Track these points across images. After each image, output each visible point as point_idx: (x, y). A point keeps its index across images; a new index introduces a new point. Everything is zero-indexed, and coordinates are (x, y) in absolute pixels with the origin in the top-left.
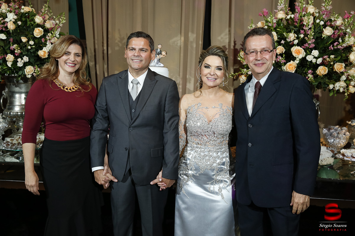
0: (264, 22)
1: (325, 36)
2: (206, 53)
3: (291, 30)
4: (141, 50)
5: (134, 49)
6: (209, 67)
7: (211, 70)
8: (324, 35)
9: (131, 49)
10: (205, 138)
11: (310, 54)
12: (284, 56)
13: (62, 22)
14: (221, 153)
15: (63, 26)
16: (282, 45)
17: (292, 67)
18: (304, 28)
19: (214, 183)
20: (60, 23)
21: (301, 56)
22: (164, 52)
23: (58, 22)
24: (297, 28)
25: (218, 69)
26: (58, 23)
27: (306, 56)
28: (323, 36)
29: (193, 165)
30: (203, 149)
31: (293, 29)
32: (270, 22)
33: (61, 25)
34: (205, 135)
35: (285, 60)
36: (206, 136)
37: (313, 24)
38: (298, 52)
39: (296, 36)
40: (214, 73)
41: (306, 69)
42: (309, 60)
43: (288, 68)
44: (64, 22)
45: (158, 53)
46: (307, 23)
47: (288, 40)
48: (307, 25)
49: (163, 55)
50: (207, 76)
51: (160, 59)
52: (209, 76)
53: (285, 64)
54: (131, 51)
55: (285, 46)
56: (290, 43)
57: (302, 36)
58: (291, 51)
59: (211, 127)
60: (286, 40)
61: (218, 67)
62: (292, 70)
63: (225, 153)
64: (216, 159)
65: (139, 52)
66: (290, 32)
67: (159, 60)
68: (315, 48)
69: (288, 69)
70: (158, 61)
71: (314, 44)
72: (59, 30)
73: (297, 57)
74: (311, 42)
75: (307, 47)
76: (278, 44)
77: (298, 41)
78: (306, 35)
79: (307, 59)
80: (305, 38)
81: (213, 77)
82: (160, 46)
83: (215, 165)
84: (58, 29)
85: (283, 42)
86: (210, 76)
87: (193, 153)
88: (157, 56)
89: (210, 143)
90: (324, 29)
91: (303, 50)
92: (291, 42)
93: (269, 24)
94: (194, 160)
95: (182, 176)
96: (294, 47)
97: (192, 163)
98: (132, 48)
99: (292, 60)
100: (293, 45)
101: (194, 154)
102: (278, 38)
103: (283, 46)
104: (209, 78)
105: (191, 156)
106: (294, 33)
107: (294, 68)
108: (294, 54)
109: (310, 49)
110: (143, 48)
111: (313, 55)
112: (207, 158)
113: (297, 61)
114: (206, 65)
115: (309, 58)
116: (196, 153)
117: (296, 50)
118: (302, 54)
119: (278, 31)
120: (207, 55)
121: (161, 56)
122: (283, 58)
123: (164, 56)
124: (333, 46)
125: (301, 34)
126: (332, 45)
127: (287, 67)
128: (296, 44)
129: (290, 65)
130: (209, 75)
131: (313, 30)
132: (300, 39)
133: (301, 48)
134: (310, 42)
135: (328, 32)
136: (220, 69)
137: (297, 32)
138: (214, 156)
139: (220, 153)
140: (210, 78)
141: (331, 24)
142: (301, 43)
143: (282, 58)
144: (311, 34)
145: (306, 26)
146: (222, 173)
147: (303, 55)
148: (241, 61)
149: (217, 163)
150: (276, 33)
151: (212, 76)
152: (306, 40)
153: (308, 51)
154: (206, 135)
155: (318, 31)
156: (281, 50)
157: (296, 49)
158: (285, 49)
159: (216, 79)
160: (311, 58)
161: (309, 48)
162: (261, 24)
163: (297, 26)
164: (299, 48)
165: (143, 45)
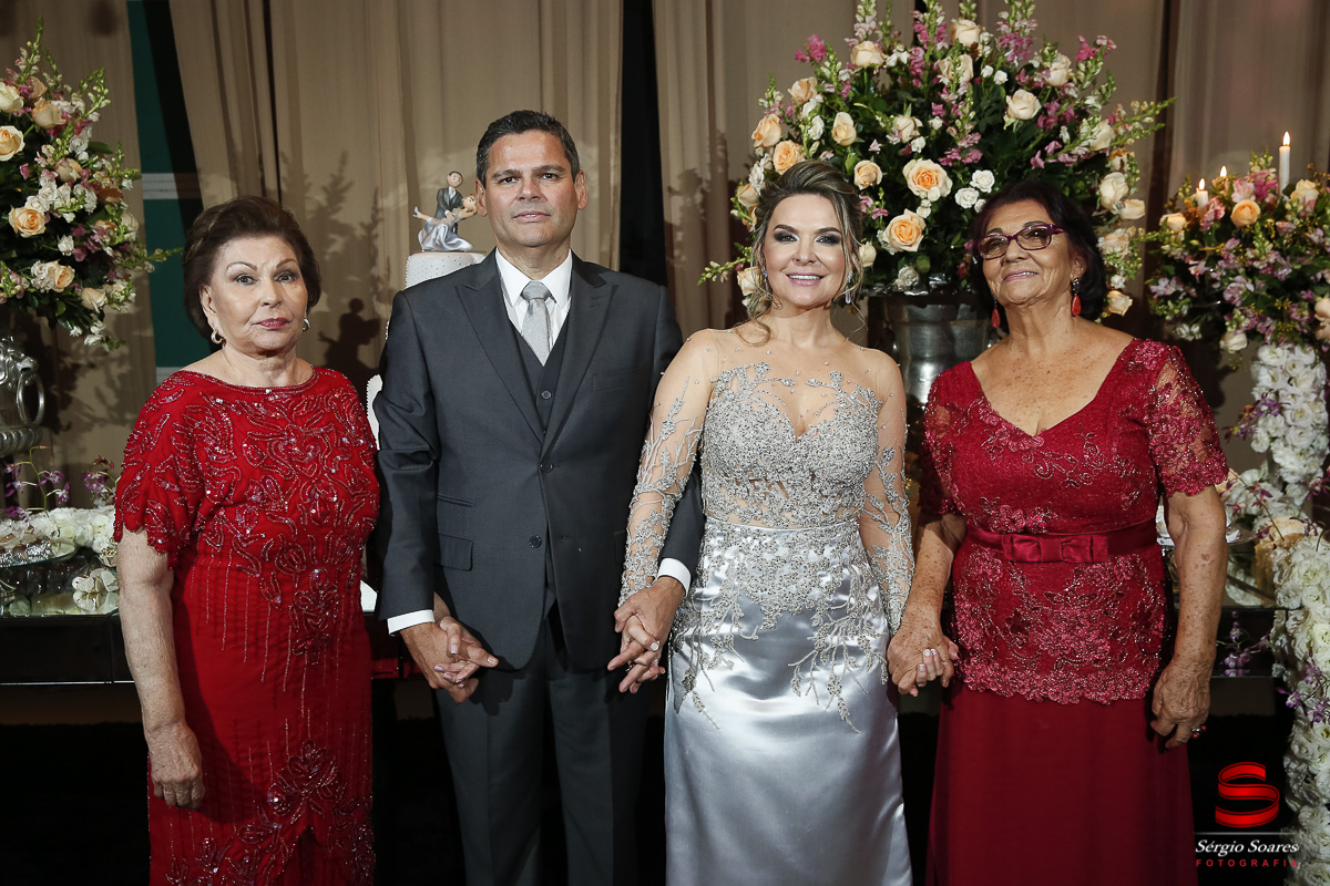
0: (813, 80)
1: (1013, 120)
2: (775, 189)
3: (902, 107)
4: (541, 173)
5: (513, 176)
6: (791, 237)
7: (800, 245)
8: (1009, 117)
9: (504, 177)
10: (779, 496)
11: (968, 186)
12: (881, 195)
13: (97, 106)
14: (834, 548)
15: (100, 118)
16: (872, 159)
17: (909, 231)
18: (943, 96)
19: (813, 663)
20: (88, 108)
21: (935, 193)
22: (469, 198)
23: (80, 104)
24: (923, 97)
25: (825, 242)
26: (82, 110)
27: (954, 191)
28: (1008, 121)
29: (734, 601)
30: (768, 540)
31: (908, 102)
32: (829, 81)
33: (94, 117)
34: (780, 483)
35: (885, 208)
36: (782, 487)
37: (972, 81)
38: (926, 179)
39: (920, 124)
40: (811, 254)
41: (958, 238)
42: (965, 205)
43: (894, 236)
44: (103, 104)
45: (451, 201)
46: (952, 81)
47: (894, 140)
48: (953, 87)
49: (466, 210)
50: (787, 271)
51: (456, 224)
52: (793, 267)
53: (887, 220)
54: (506, 185)
55: (884, 158)
56: (901, 152)
57: (937, 123)
58: (903, 176)
59: (803, 452)
60: (887, 139)
61: (822, 231)
62: (910, 243)
63: (847, 549)
64: (819, 573)
65: (533, 182)
66: (900, 111)
67: (454, 229)
68: (983, 164)
69: (897, 239)
70: (450, 230)
71: (981, 151)
72: (88, 133)
73: (922, 195)
74: (967, 141)
75: (956, 160)
76: (860, 154)
77: (927, 141)
78: (949, 120)
79: (957, 201)
80: (948, 130)
81: (809, 269)
82: (457, 179)
83: (816, 592)
84: (83, 132)
85: (875, 146)
86: (800, 269)
87: (732, 557)
88: (447, 212)
89: (794, 513)
90: (1008, 98)
91: (945, 173)
92: (902, 145)
93: (827, 85)
94: (736, 583)
95: (696, 644)
96: (913, 161)
97: (730, 593)
98: (509, 172)
99: (909, 209)
100: (912, 156)
101: (736, 562)
102: (859, 135)
103: (878, 161)
104: (795, 277)
105: (724, 568)
106: (912, 115)
107: (915, 234)
108: (914, 188)
109: (966, 169)
110: (546, 168)
111: (976, 189)
112: (787, 569)
113: (924, 212)
115: (967, 199)
116: (742, 555)
117: (918, 173)
118: (940, 184)
119: (858, 111)
120: (782, 193)
121: (460, 213)
122: (880, 201)
123: (471, 214)
124: (1044, 156)
125: (934, 117)
126: (1039, 152)
127: (893, 231)
128: (920, 151)
129: (903, 224)
130: (792, 263)
131: (970, 101)
132: (933, 133)
133: (937, 166)
134: (962, 144)
135: (1022, 106)
136: (832, 240)
137: (922, 112)
138: (811, 561)
139: (831, 549)
140: (798, 277)
141: (1031, 83)
142: (937, 148)
143: (877, 203)
144: (966, 117)
145: (949, 88)
146: (843, 623)
147: (945, 189)
148: (744, 222)
149: (823, 584)
150: (853, 119)
151: (805, 265)
152: (950, 137)
153: (960, 175)
154: (785, 484)
155: (989, 107)
156: (869, 175)
157: (920, 168)
158: (883, 170)
159: (821, 277)
160: (969, 199)
161: (964, 165)
162: (799, 88)
163: (919, 90)
164: (929, 164)
165: (545, 158)
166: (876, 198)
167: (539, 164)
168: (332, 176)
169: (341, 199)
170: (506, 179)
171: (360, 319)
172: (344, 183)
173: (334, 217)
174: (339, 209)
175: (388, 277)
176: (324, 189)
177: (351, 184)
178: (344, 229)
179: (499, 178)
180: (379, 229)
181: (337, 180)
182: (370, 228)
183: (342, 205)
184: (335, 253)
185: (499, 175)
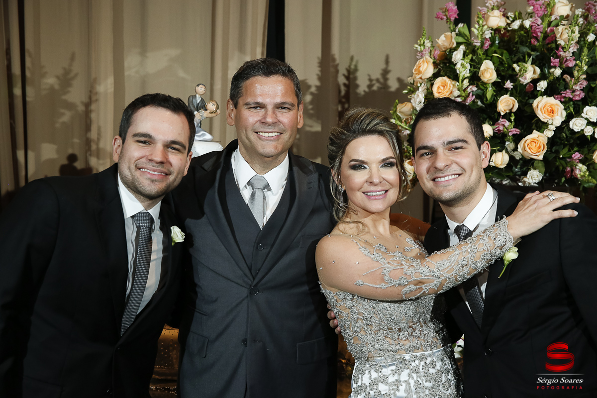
0: (454, 34)
2: (345, 134)
3: (524, 57)
4: (280, 106)
5: (260, 106)
6: (362, 166)
9: (253, 106)
11: (579, 116)
12: (513, 118)
16: (509, 94)
17: (538, 145)
18: (559, 52)
21: (558, 120)
24: (541, 52)
25: (385, 166)
27: (568, 119)
31: (529, 56)
38: (551, 111)
39: (540, 71)
40: (379, 177)
41: (566, 151)
42: (577, 129)
43: (527, 149)
45: (198, 105)
46: (565, 42)
47: (522, 81)
49: (208, 112)
50: (363, 190)
52: (367, 187)
54: (252, 110)
57: (558, 72)
58: (533, 107)
60: (517, 80)
61: (384, 160)
62: (538, 154)
65: (274, 113)
66: (524, 61)
68: (590, 102)
69: (529, 151)
71: (584, 92)
73: (550, 122)
75: (569, 97)
77: (549, 83)
79: (571, 126)
80: (565, 77)
81: (378, 188)
82: (203, 89)
85: (509, 85)
86: (372, 188)
88: (195, 112)
91: (562, 106)
92: (528, 84)
96: (540, 97)
98: (257, 103)
99: (537, 130)
100: (534, 94)
102: (498, 76)
103: (513, 96)
104: (369, 194)
106: (532, 64)
107: (542, 148)
108: (542, 116)
110: (283, 103)
111: (586, 118)
113: (550, 133)
114: (353, 163)
115: (577, 125)
117: (545, 106)
118: (559, 113)
119: (497, 60)
120: (350, 137)
121: (204, 114)
125: (553, 67)
127: (525, 145)
128: (543, 90)
129: (534, 141)
130: (367, 185)
132: (553, 78)
133: (557, 102)
134: (576, 87)
136: (391, 165)
137: (542, 62)
140: (371, 194)
144: (581, 69)
145: (564, 48)
147: (562, 118)
151: (376, 185)
152: (567, 82)
156: (509, 105)
157: (546, 103)
158: (519, 103)
159: (386, 191)
160: (580, 125)
162: (444, 39)
163: (535, 46)
164: (551, 100)
165: (283, 96)
166: (510, 121)
167: (278, 100)
168: (65, 69)
169: (70, 85)
170: (254, 107)
171: (75, 168)
172: (72, 75)
173: (64, 97)
174: (68, 92)
175: (98, 139)
176: (58, 77)
177: (76, 75)
178: (70, 106)
179: (249, 106)
180: (93, 107)
181: (67, 72)
182: (88, 105)
183: (70, 89)
184: (64, 123)
185: (249, 104)
